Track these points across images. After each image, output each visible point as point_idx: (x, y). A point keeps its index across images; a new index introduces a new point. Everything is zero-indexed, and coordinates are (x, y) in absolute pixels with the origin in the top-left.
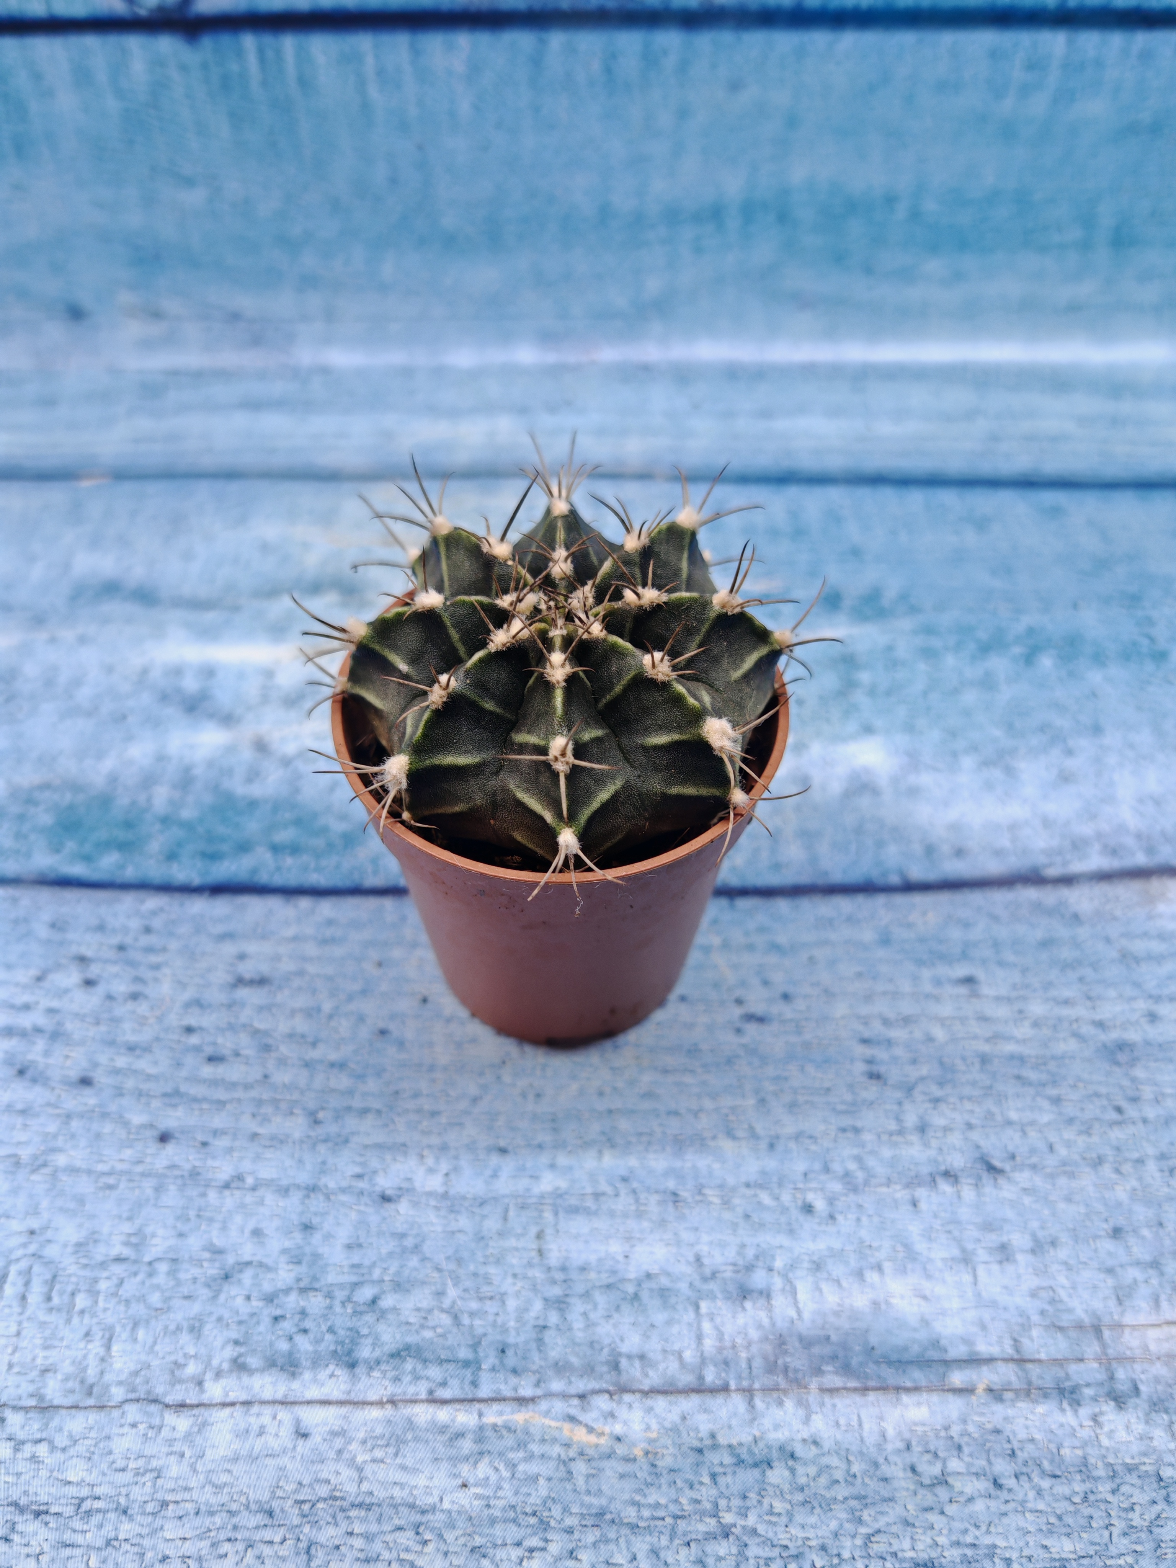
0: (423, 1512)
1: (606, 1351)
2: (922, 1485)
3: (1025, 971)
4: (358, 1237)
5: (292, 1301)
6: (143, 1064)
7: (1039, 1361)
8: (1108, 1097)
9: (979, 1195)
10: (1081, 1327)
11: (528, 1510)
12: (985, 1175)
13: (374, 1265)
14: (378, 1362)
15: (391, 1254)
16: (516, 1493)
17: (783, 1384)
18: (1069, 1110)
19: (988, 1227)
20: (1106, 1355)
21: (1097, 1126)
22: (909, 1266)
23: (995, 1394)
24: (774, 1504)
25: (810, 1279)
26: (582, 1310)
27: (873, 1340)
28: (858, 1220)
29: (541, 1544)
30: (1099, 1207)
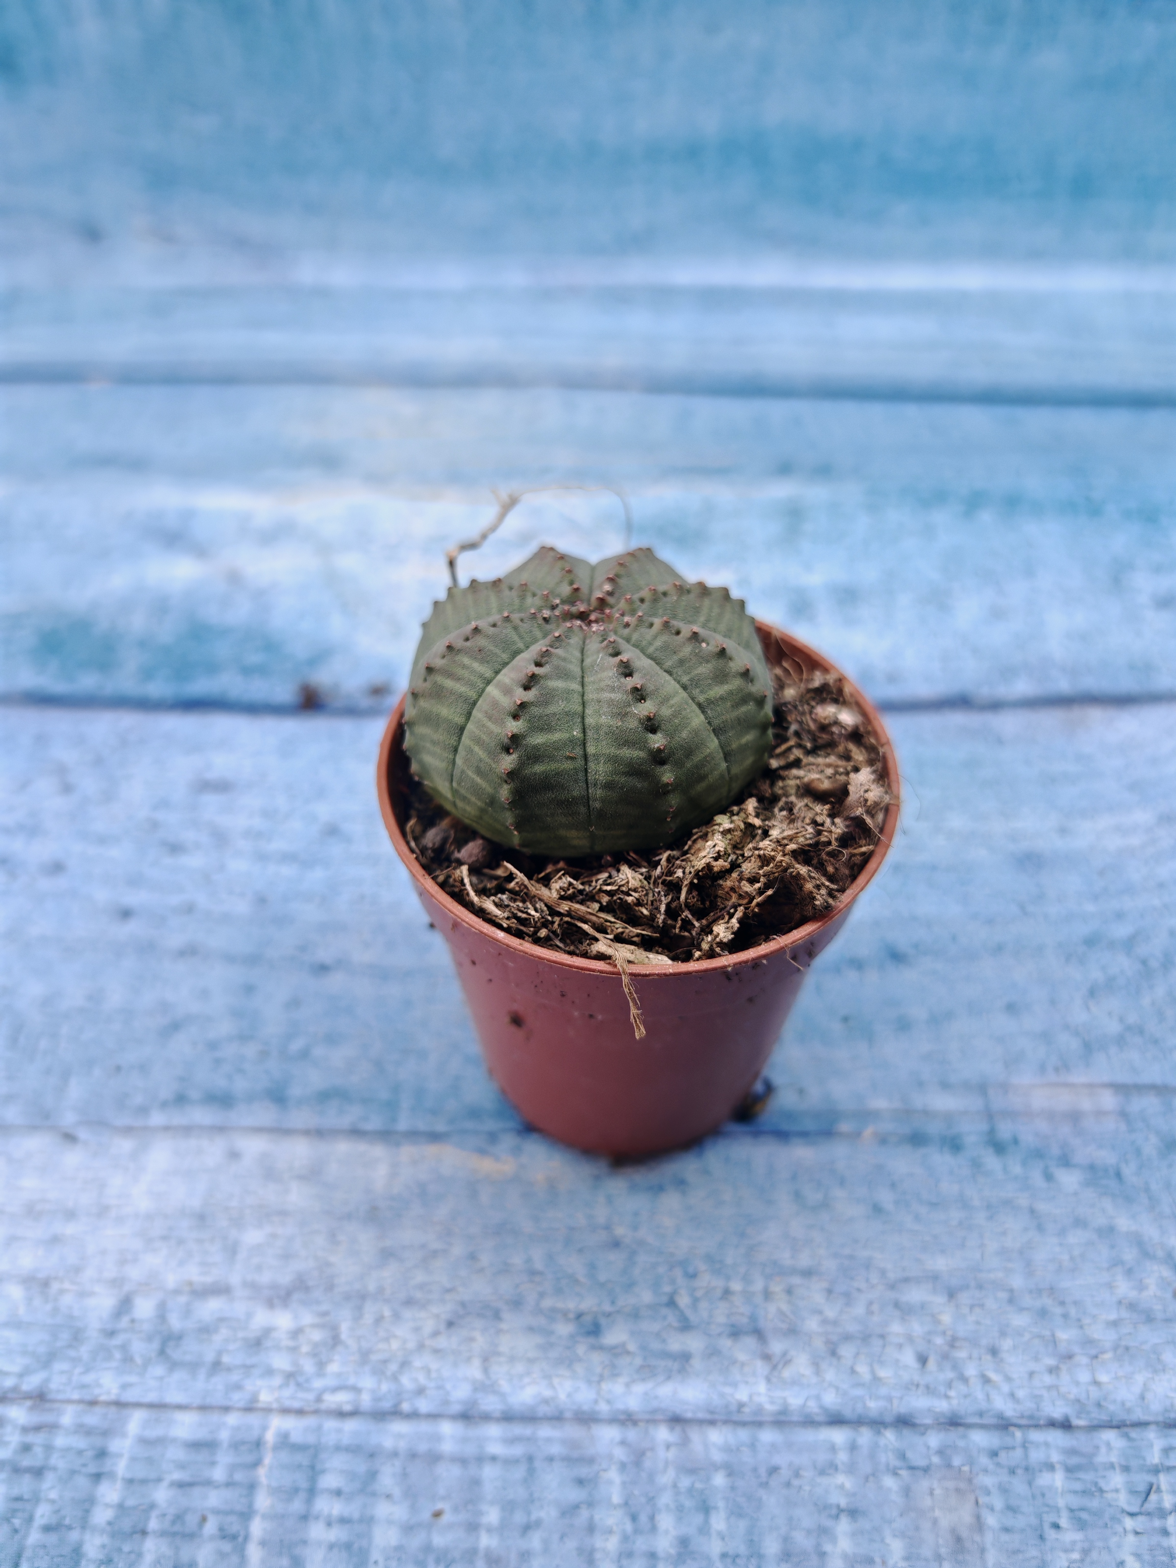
4: (297, 997)
5: (231, 1048)
7: (926, 1112)
8: (1012, 895)
9: (882, 978)
10: (967, 1085)
12: (889, 962)
14: (308, 1100)
23: (882, 1139)
29: (445, 1247)
30: (996, 987)
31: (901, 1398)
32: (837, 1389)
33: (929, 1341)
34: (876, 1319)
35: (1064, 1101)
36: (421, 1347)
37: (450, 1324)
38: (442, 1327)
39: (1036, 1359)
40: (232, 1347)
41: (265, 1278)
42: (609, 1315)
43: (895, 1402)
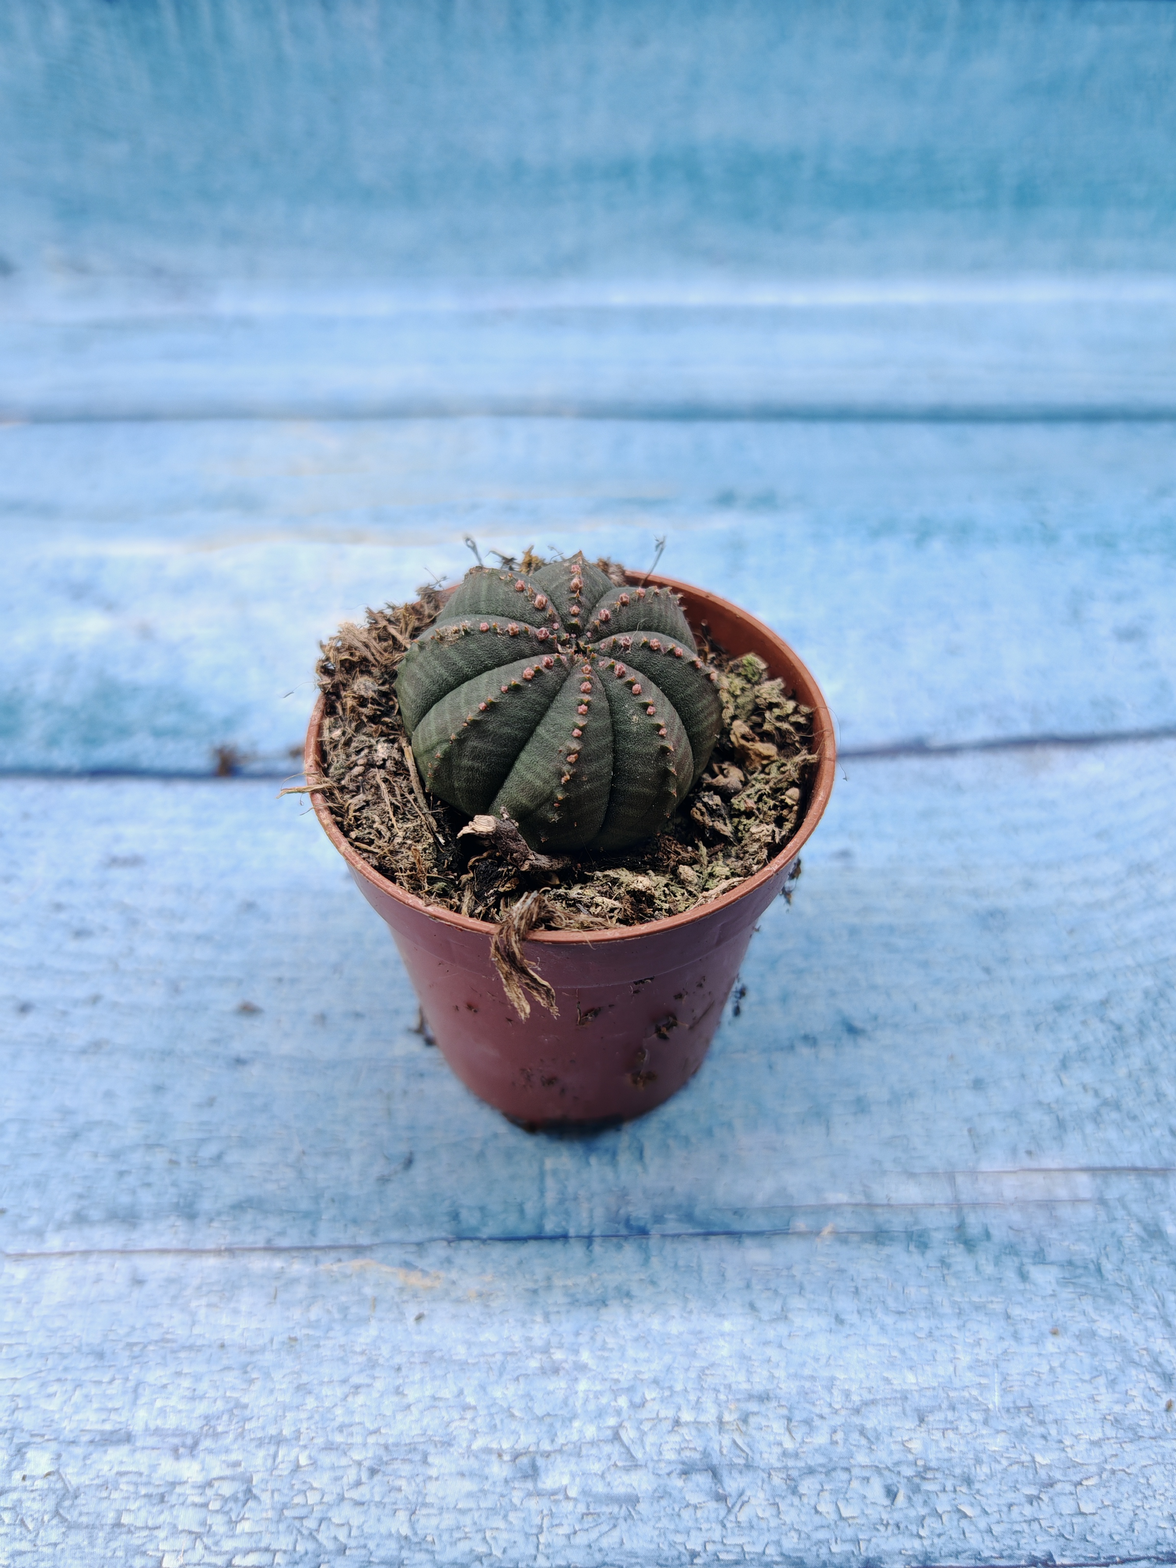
0: (252, 1353)
1: (447, 1203)
2: (760, 1320)
4: (210, 1097)
5: (137, 1158)
6: (10, 940)
7: (889, 1206)
8: (977, 958)
9: (838, 1054)
10: (935, 1173)
11: (358, 1349)
12: (845, 1036)
13: (222, 1122)
14: (219, 1213)
15: (241, 1112)
16: (346, 1334)
17: (623, 1229)
18: (937, 972)
19: (845, 1082)
20: (959, 1201)
21: (964, 985)
22: (760, 1122)
23: (842, 1238)
24: (607, 1340)
25: (659, 1137)
26: (426, 1166)
29: (368, 1381)
30: (961, 1060)
31: (869, 1541)
32: (798, 1531)
33: (899, 1473)
34: (840, 1449)
35: (1037, 1187)
36: (342, 1498)
37: (373, 1472)
38: (364, 1477)
39: (1015, 1489)
40: (133, 1506)
41: (172, 1422)
42: (547, 1455)
43: (863, 1545)
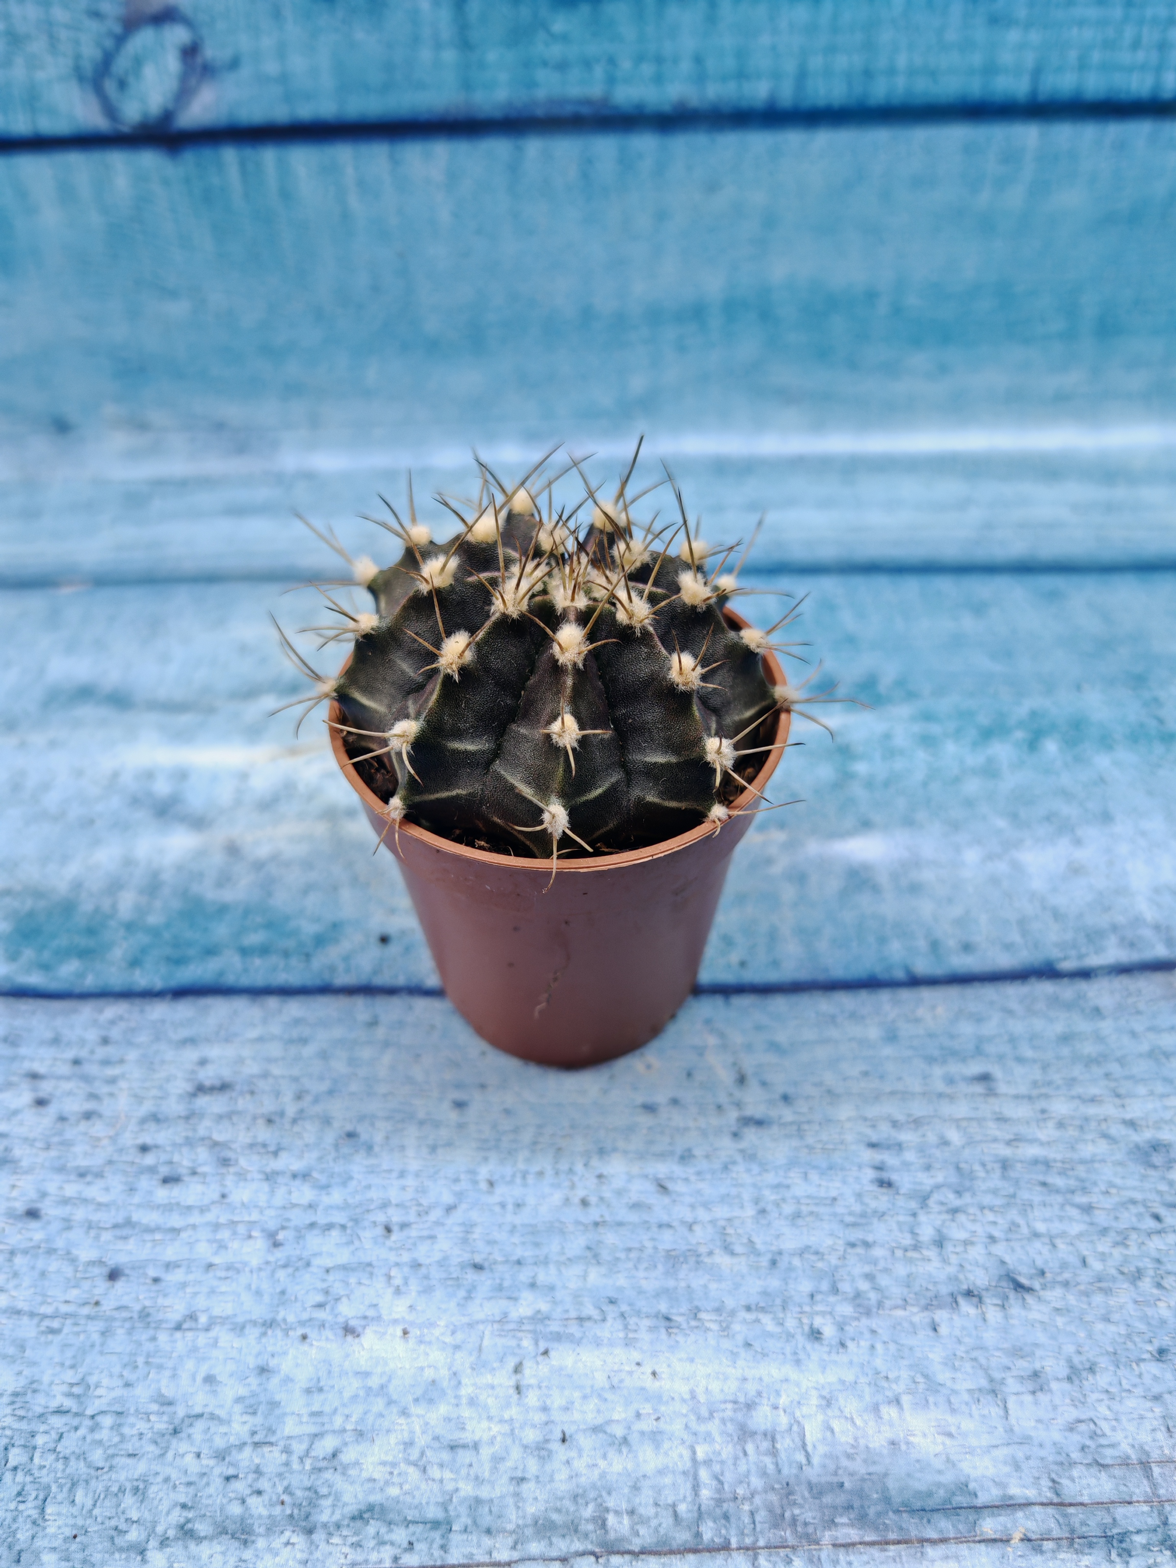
1: (591, 1506)
3: (1045, 1067)
4: (319, 1380)
5: (244, 1459)
6: (94, 1191)
7: (1082, 1505)
8: (1144, 1203)
9: (1006, 1317)
10: (1127, 1465)
12: (1012, 1295)
13: (335, 1411)
14: (338, 1526)
15: (355, 1398)
17: (791, 1540)
18: (1101, 1218)
19: (1017, 1352)
20: (1158, 1496)
21: (1134, 1236)
22: (931, 1400)
23: (1033, 1544)
25: (820, 1417)
26: (564, 1458)
27: (892, 1484)
28: (873, 1347)
30: (1141, 1326)
